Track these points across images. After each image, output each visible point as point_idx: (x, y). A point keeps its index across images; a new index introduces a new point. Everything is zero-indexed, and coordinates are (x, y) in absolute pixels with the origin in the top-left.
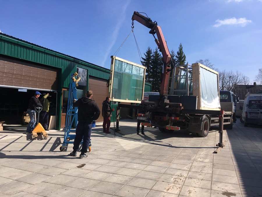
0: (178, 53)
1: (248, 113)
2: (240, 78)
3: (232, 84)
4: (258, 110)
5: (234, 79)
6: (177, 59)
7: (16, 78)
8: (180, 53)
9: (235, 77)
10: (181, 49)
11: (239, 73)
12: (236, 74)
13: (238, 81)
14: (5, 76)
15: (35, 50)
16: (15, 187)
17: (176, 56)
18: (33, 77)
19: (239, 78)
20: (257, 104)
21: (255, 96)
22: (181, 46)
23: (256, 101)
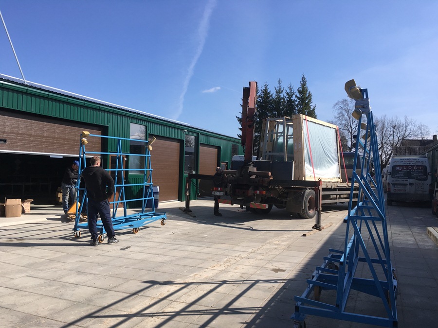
0: (299, 92)
1: (391, 185)
2: (412, 128)
3: (397, 138)
4: (405, 181)
5: (400, 129)
6: (298, 101)
7: (47, 142)
8: (303, 91)
9: (402, 126)
10: (304, 85)
11: (409, 121)
12: (403, 121)
13: (407, 133)
14: (33, 140)
15: (71, 104)
16: (47, 265)
17: (296, 96)
18: (69, 139)
19: (409, 127)
20: (404, 172)
21: (401, 159)
22: (303, 79)
23: (402, 166)
